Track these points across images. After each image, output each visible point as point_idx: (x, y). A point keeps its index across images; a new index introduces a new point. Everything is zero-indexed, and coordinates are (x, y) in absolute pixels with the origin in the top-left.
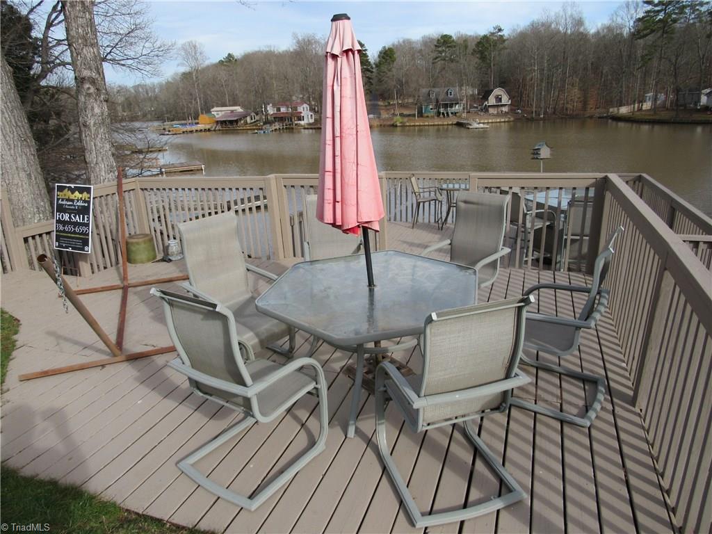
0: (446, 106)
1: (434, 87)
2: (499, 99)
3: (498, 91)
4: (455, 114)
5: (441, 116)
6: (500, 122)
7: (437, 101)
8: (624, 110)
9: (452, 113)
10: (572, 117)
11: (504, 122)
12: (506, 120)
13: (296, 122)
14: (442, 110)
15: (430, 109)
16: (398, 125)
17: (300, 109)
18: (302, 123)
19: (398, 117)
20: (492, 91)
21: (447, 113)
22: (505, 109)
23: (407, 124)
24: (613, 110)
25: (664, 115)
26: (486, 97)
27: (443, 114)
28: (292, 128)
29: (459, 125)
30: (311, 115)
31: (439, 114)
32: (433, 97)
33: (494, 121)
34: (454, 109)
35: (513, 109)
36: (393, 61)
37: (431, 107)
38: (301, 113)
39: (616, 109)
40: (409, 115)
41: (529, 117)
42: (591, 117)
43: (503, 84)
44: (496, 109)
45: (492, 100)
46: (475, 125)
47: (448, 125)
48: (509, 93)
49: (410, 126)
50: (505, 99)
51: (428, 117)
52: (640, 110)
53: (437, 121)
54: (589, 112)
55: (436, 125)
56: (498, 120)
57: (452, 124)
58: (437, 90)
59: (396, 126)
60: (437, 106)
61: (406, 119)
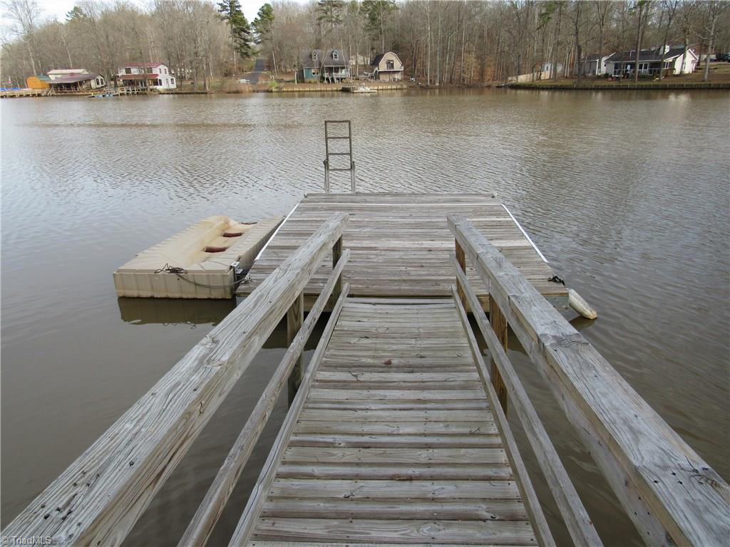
0: (330, 70)
1: (317, 48)
2: (390, 64)
3: (390, 56)
4: (341, 80)
5: (325, 81)
6: (391, 89)
7: (320, 64)
8: (523, 79)
9: (338, 79)
10: (469, 87)
11: (396, 89)
12: (399, 87)
13: (151, 87)
14: (326, 75)
15: (312, 74)
16: (274, 90)
17: (155, 71)
18: (159, 87)
19: (274, 81)
20: (383, 55)
21: (332, 79)
22: (398, 77)
23: (284, 89)
24: (513, 80)
25: (563, 82)
26: (376, 62)
27: (328, 79)
28: (146, 94)
29: (346, 90)
30: (172, 80)
31: (322, 78)
32: (315, 60)
33: (384, 88)
34: (340, 74)
35: (408, 72)
36: (271, 19)
37: (313, 71)
38: (157, 75)
39: (514, 78)
40: (289, 82)
41: (424, 85)
42: (489, 87)
43: (396, 49)
44: (388, 76)
45: (383, 66)
46: (361, 89)
47: (332, 91)
48: (402, 59)
49: (288, 91)
50: (398, 65)
51: (310, 82)
52: (539, 79)
53: (319, 87)
54: (488, 80)
55: (319, 91)
56: (389, 87)
57: (337, 91)
58: (319, 51)
59: (272, 92)
60: (322, 70)
61: (282, 84)
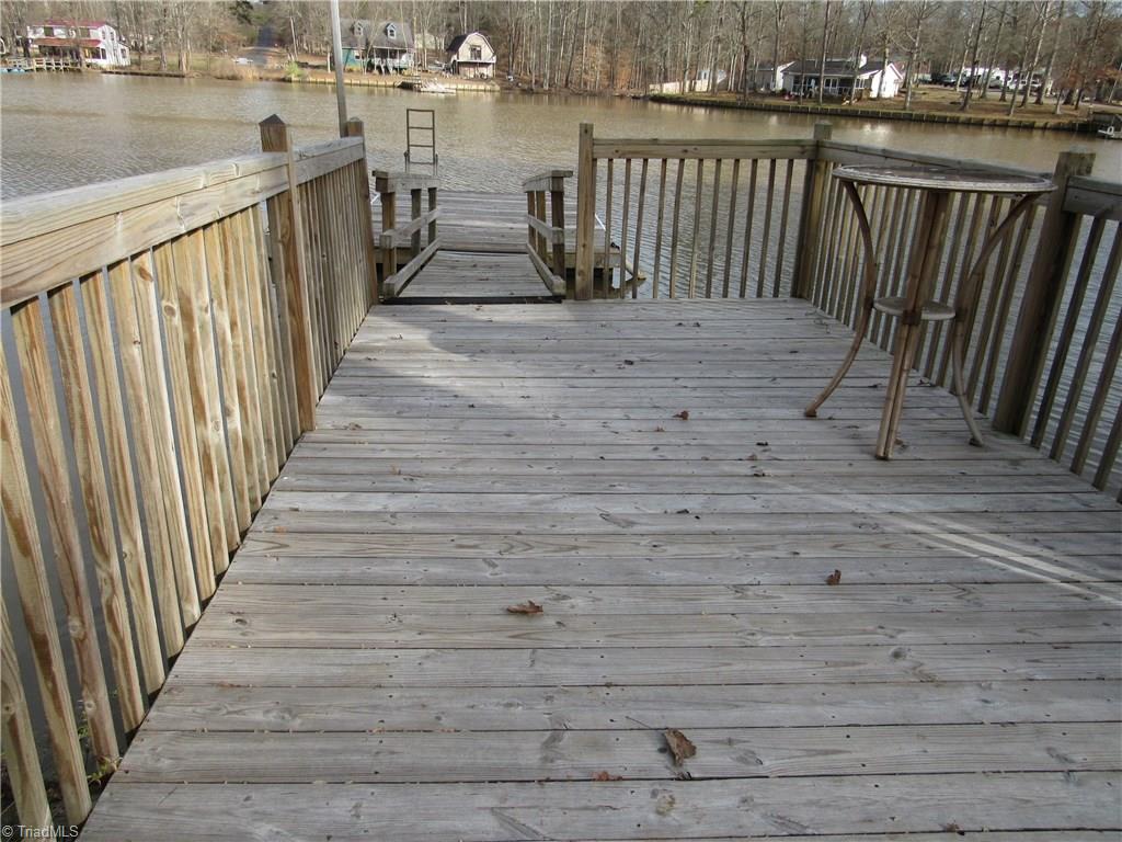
0: (383, 54)
1: (362, 18)
2: (476, 52)
3: (474, 39)
4: (400, 70)
5: (376, 71)
6: (478, 90)
7: (367, 44)
8: (671, 88)
9: (394, 68)
10: (593, 95)
11: (485, 91)
12: (488, 87)
13: (89, 61)
14: (376, 61)
15: (355, 58)
16: (293, 79)
17: (96, 33)
18: (101, 62)
19: (295, 66)
20: (464, 37)
21: (386, 68)
22: (488, 72)
23: (311, 79)
24: (655, 89)
25: (724, 97)
26: (454, 46)
27: (379, 68)
28: (79, 71)
29: (406, 87)
30: (123, 51)
31: (370, 66)
32: (360, 36)
33: (466, 87)
34: (398, 61)
35: (503, 66)
37: (356, 53)
38: (99, 42)
39: (658, 87)
40: (318, 67)
41: (526, 87)
42: (622, 96)
43: (485, 28)
44: (472, 69)
45: (464, 53)
46: (432, 87)
47: (386, 86)
48: (495, 46)
49: (316, 83)
50: (487, 54)
51: (351, 71)
52: (692, 89)
53: (367, 79)
54: (621, 86)
55: (364, 85)
56: (474, 87)
57: (394, 86)
58: (366, 23)
59: (290, 81)
60: (368, 53)
61: (307, 71)
